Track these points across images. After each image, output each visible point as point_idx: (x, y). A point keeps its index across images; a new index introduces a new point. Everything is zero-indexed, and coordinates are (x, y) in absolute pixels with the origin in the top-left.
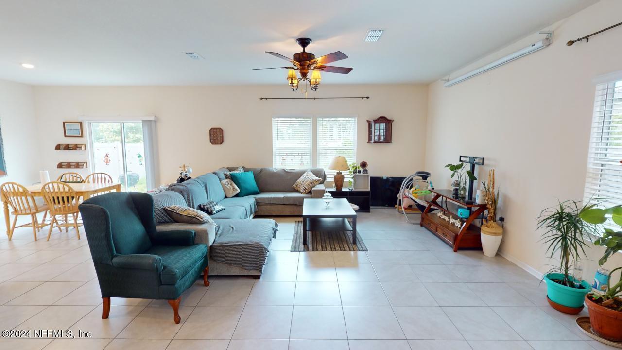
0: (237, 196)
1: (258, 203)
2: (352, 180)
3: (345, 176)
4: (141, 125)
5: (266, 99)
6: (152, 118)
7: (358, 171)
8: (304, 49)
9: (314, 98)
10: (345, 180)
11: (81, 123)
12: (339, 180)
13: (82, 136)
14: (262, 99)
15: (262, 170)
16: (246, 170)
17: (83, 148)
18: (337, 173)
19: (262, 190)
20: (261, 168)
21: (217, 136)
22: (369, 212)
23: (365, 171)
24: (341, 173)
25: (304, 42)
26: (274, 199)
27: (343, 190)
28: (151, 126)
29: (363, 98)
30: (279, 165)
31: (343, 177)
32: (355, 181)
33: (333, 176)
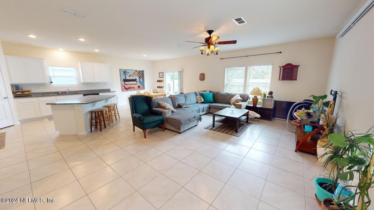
0: (202, 103)
1: (209, 108)
2: (262, 101)
3: (259, 99)
4: (178, 73)
5: (223, 59)
6: (181, 70)
7: (267, 96)
8: (210, 36)
9: (247, 56)
10: (259, 101)
11: (163, 73)
12: (255, 100)
13: (163, 77)
14: (221, 59)
15: (217, 93)
16: (210, 92)
17: (163, 82)
18: (254, 97)
19: (215, 102)
20: (218, 91)
21: (202, 77)
22: (271, 121)
23: (272, 97)
24: (257, 97)
25: (210, 32)
26: (217, 106)
27: (257, 106)
28: (181, 73)
29: (277, 53)
30: (227, 90)
31: (257, 99)
32: (263, 102)
33: (252, 98)
